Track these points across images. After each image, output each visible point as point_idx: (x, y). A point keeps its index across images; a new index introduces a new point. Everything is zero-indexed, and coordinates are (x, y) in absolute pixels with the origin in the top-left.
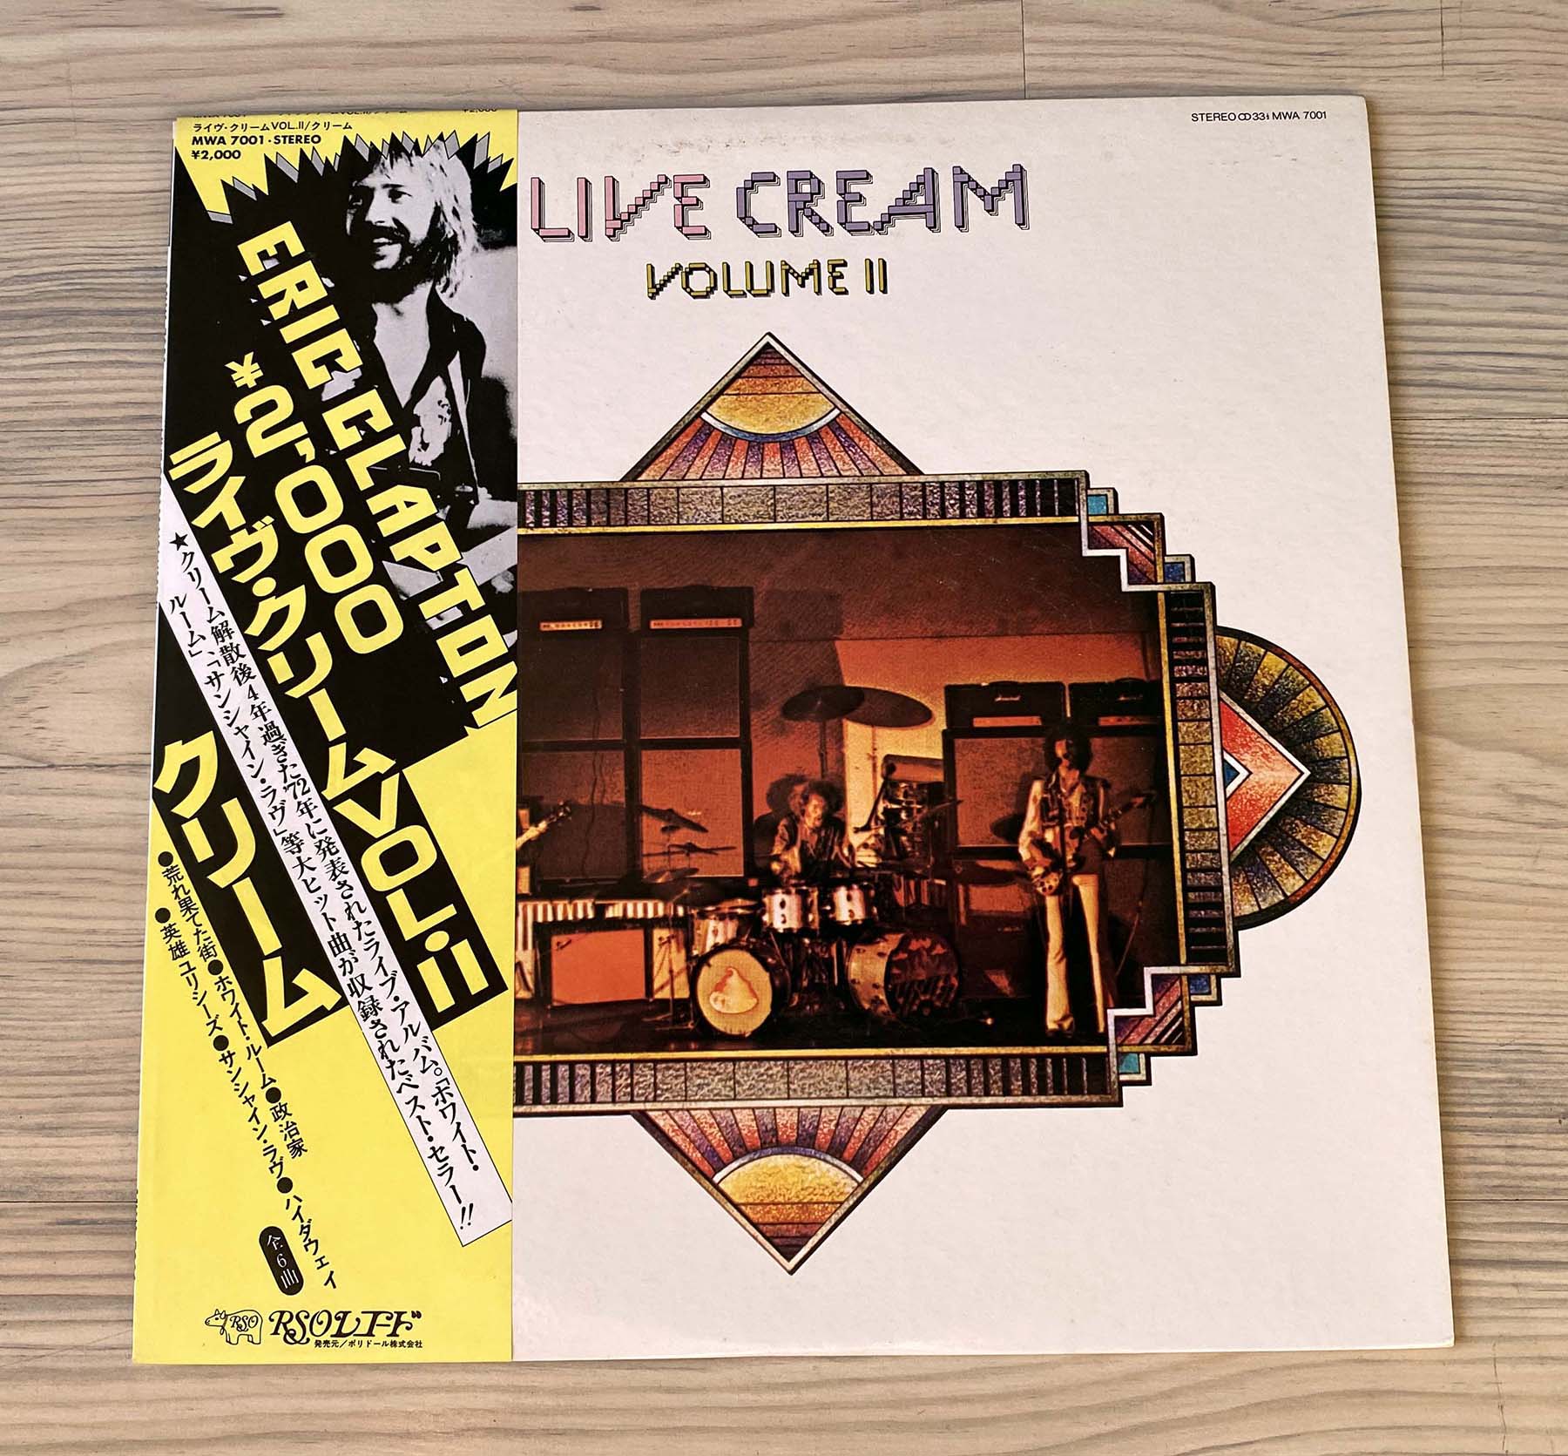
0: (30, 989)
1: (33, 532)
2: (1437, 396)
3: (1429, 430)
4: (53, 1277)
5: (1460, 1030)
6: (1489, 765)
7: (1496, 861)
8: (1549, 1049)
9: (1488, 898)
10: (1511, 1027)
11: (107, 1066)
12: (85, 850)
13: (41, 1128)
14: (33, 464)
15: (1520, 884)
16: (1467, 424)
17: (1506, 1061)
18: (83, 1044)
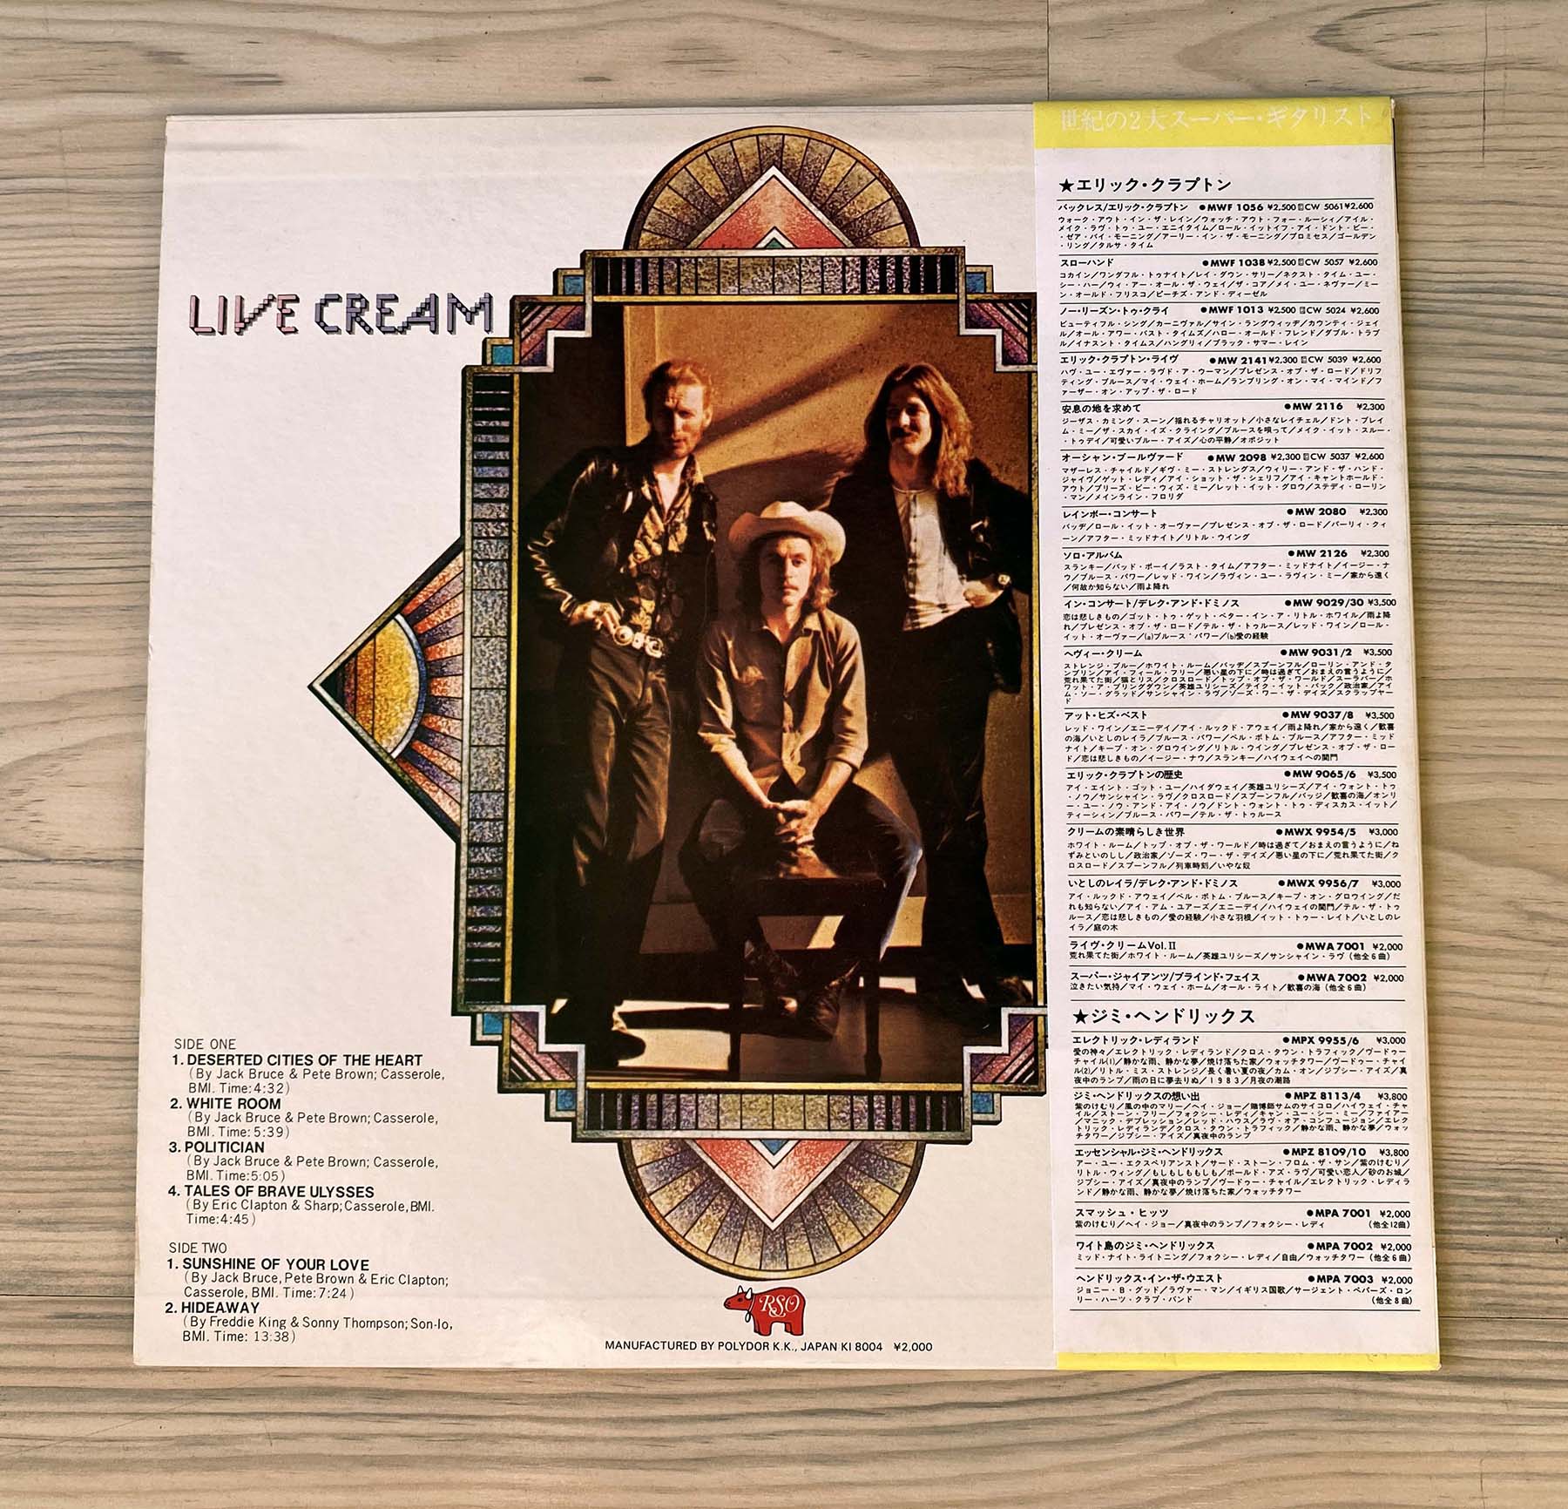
0: (27, 1084)
1: (29, 621)
2: (1464, 501)
3: (1454, 536)
4: (52, 1369)
5: (1459, 1148)
6: (1501, 881)
7: (1503, 978)
8: (1549, 1169)
9: (1493, 1016)
10: (1511, 1146)
11: (105, 1162)
12: (81, 946)
13: (40, 1223)
14: (27, 551)
15: (1526, 1001)
16: (1493, 529)
17: (1505, 1180)
18: (80, 1140)
